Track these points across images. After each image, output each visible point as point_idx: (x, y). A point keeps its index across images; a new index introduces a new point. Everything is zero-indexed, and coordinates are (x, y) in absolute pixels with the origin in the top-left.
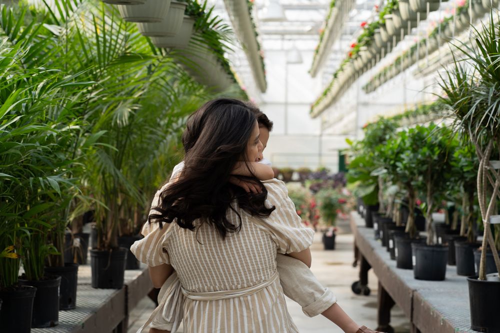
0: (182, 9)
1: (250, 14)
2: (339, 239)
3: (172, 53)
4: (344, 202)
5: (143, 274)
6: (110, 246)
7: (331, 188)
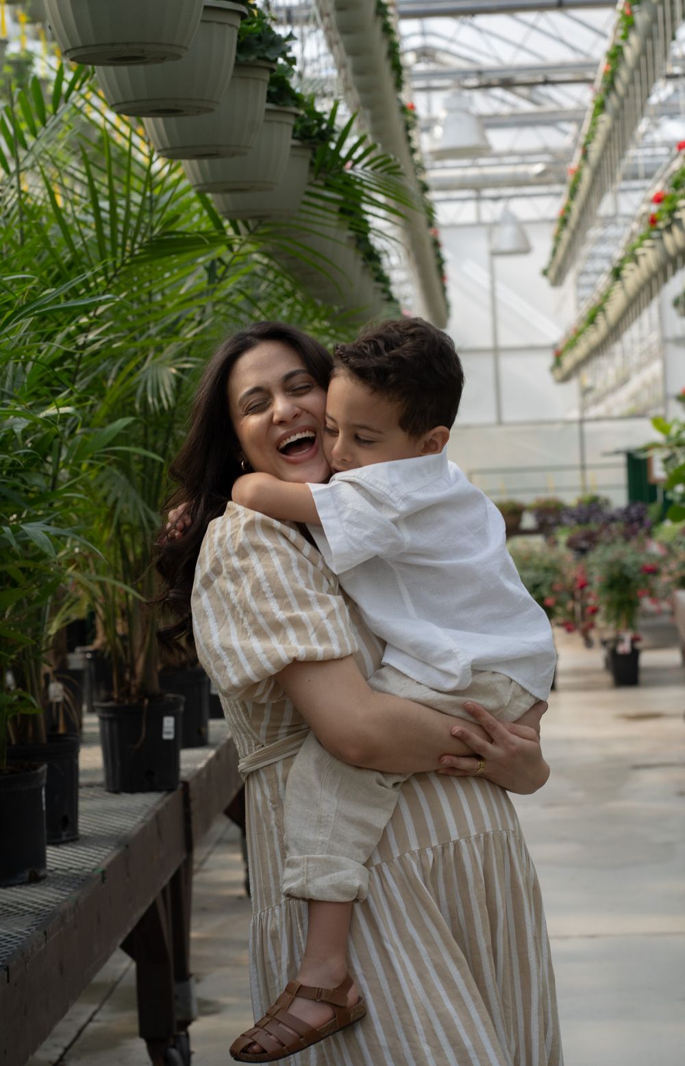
0: (288, 123)
1: (409, 139)
2: (648, 659)
3: (261, 231)
4: (654, 572)
5: (217, 756)
6: (144, 692)
7: (620, 540)
